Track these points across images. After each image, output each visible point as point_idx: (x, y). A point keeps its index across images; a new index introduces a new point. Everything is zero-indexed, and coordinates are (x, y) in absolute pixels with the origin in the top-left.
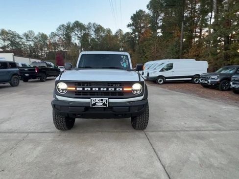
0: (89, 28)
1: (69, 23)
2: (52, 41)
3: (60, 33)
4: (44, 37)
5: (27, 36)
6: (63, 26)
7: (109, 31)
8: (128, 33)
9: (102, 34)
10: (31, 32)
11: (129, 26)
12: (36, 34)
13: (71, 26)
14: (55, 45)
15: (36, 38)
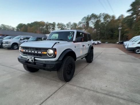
0: (100, 16)
1: (88, 16)
2: (79, 26)
3: (83, 21)
4: (75, 25)
5: (68, 25)
6: (85, 17)
7: (113, 17)
8: (128, 17)
9: (108, 19)
10: (70, 23)
11: (128, 11)
12: (72, 23)
13: (89, 17)
14: (80, 28)
15: (71, 25)
